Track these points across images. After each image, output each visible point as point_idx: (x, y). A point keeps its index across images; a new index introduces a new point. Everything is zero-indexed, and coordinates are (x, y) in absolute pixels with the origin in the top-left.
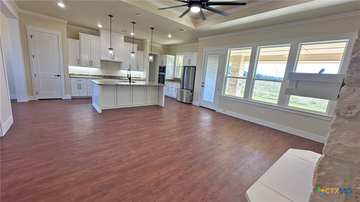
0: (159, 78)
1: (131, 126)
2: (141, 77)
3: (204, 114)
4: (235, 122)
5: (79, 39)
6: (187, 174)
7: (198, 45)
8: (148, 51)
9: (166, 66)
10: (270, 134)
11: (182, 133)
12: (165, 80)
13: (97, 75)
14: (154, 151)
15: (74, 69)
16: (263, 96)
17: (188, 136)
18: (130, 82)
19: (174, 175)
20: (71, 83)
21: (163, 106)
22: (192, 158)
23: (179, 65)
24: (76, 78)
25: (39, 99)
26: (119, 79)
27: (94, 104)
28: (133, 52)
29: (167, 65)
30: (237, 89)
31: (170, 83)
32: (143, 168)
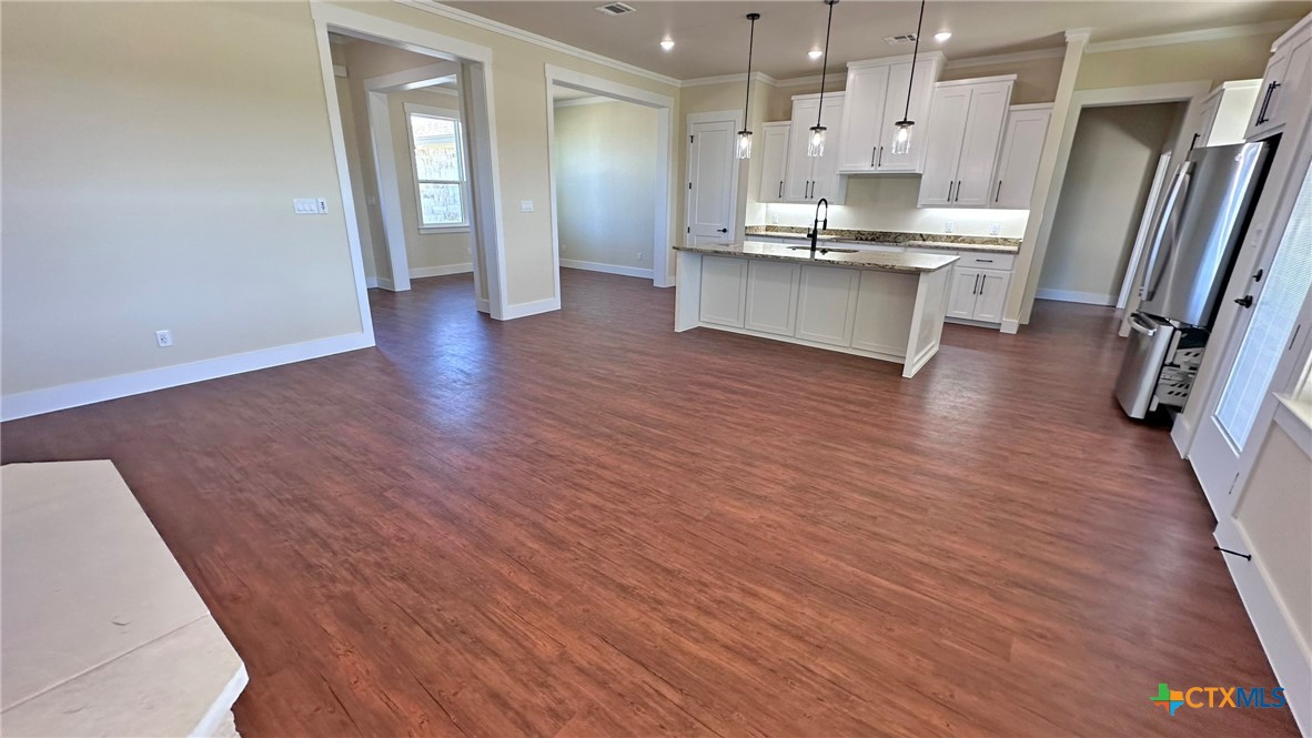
18: (813, 249)
21: (905, 375)
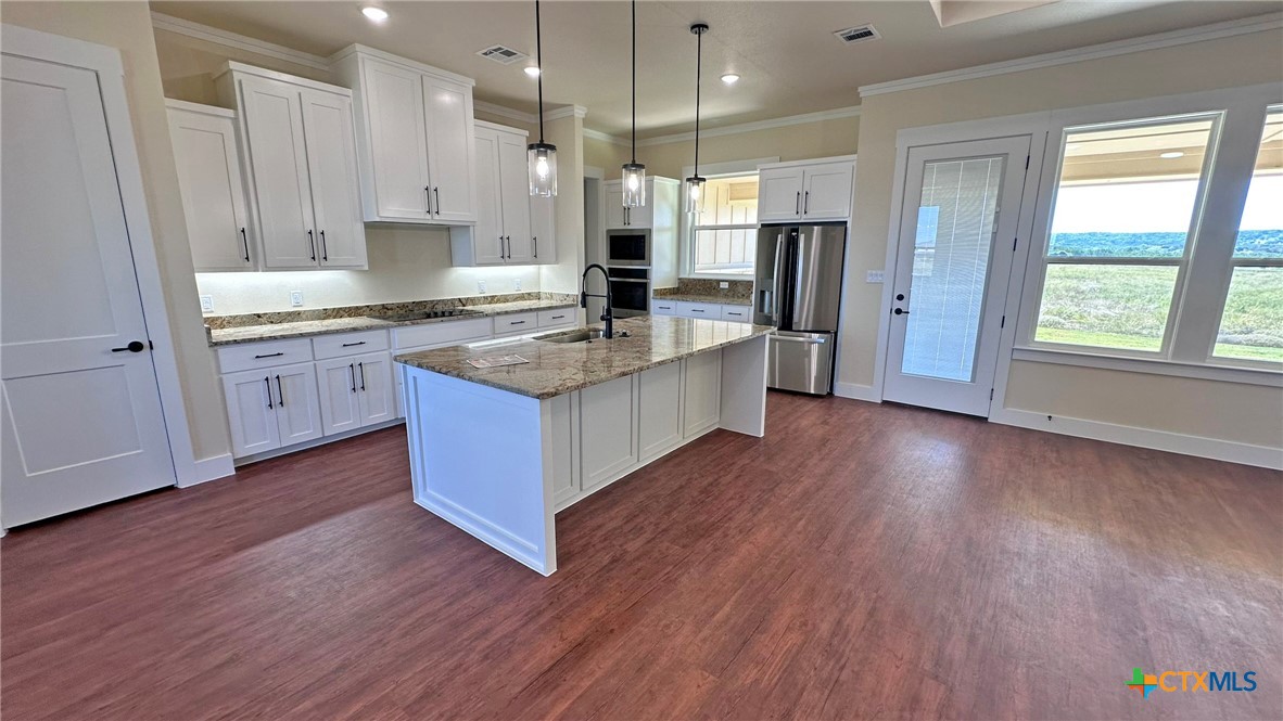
0: (611, 285)
2: (544, 289)
5: (231, 104)
7: (859, 116)
9: (650, 231)
12: (651, 294)
20: (221, 379)
21: (762, 434)
29: (656, 226)
31: (687, 307)
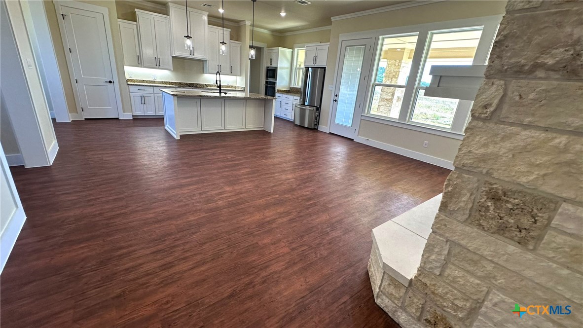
0: (266, 87)
1: (224, 158)
2: (238, 85)
3: (334, 144)
4: (382, 157)
5: (135, 21)
6: (301, 216)
7: (330, 29)
8: (248, 42)
9: (277, 68)
10: (432, 174)
11: (298, 168)
12: (276, 91)
13: (168, 82)
14: (257, 190)
15: (132, 72)
16: (439, 121)
17: (307, 172)
18: (220, 93)
19: (283, 217)
20: (130, 94)
21: (272, 132)
22: (310, 199)
23: (300, 65)
24: (138, 87)
25: (86, 119)
26: (203, 88)
27: (167, 127)
28: (223, 43)
29: (279, 66)
30: (392, 107)
31: (284, 96)
32: (242, 208)
